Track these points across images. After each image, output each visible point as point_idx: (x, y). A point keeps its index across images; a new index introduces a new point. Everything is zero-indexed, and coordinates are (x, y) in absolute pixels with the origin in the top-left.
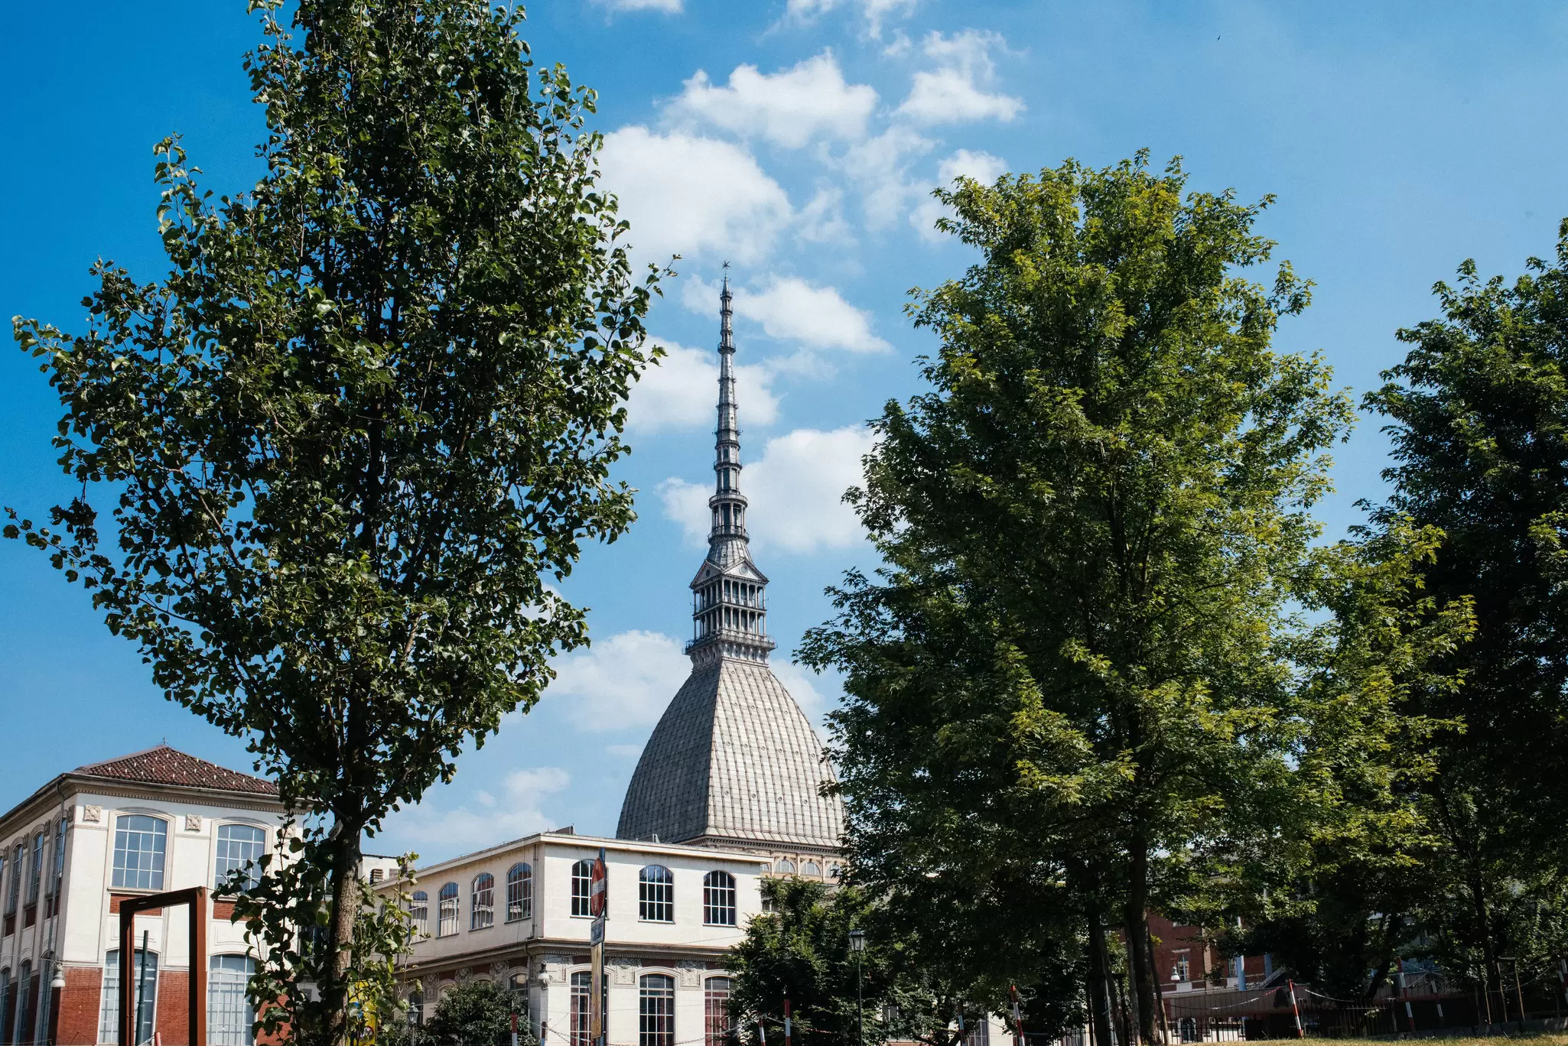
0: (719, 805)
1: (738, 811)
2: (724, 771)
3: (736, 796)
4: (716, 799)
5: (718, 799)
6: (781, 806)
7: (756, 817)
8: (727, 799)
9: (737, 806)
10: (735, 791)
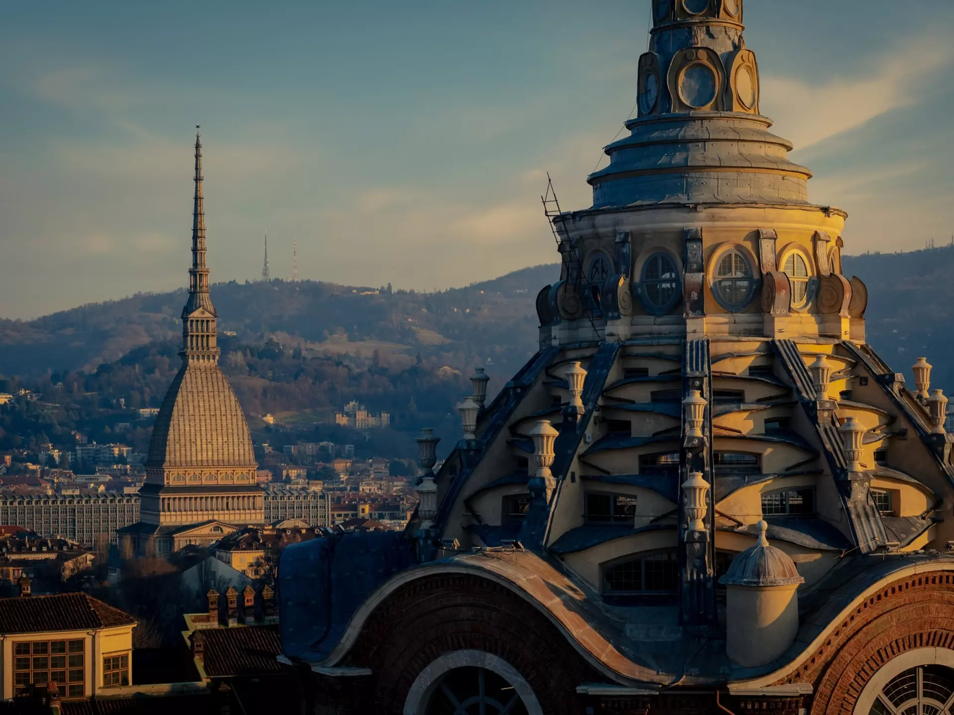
0: (172, 450)
1: (183, 452)
2: (177, 431)
3: (183, 444)
4: (171, 446)
5: (172, 446)
6: (210, 446)
7: (194, 454)
8: (177, 446)
9: (183, 449)
10: (182, 441)
